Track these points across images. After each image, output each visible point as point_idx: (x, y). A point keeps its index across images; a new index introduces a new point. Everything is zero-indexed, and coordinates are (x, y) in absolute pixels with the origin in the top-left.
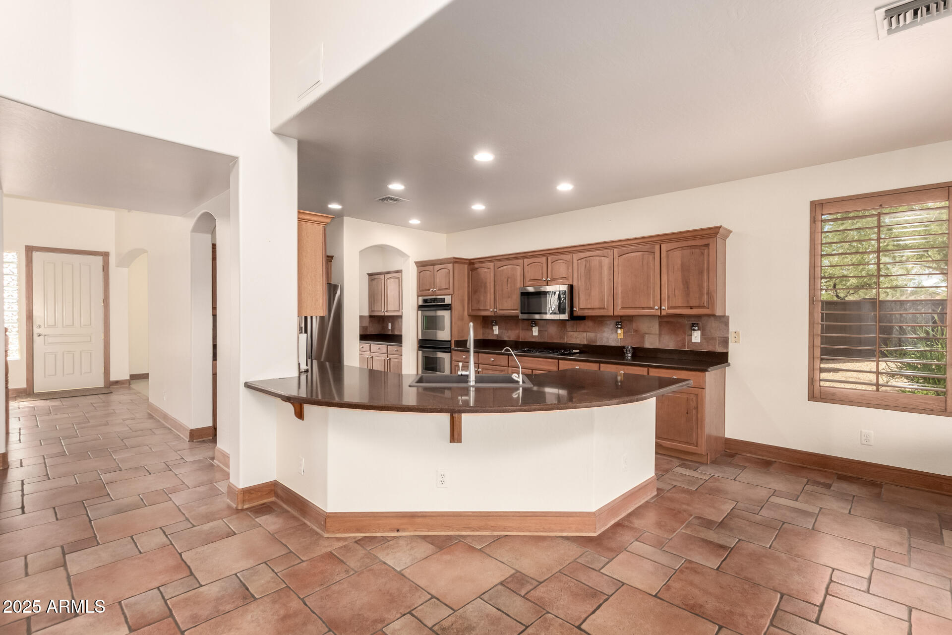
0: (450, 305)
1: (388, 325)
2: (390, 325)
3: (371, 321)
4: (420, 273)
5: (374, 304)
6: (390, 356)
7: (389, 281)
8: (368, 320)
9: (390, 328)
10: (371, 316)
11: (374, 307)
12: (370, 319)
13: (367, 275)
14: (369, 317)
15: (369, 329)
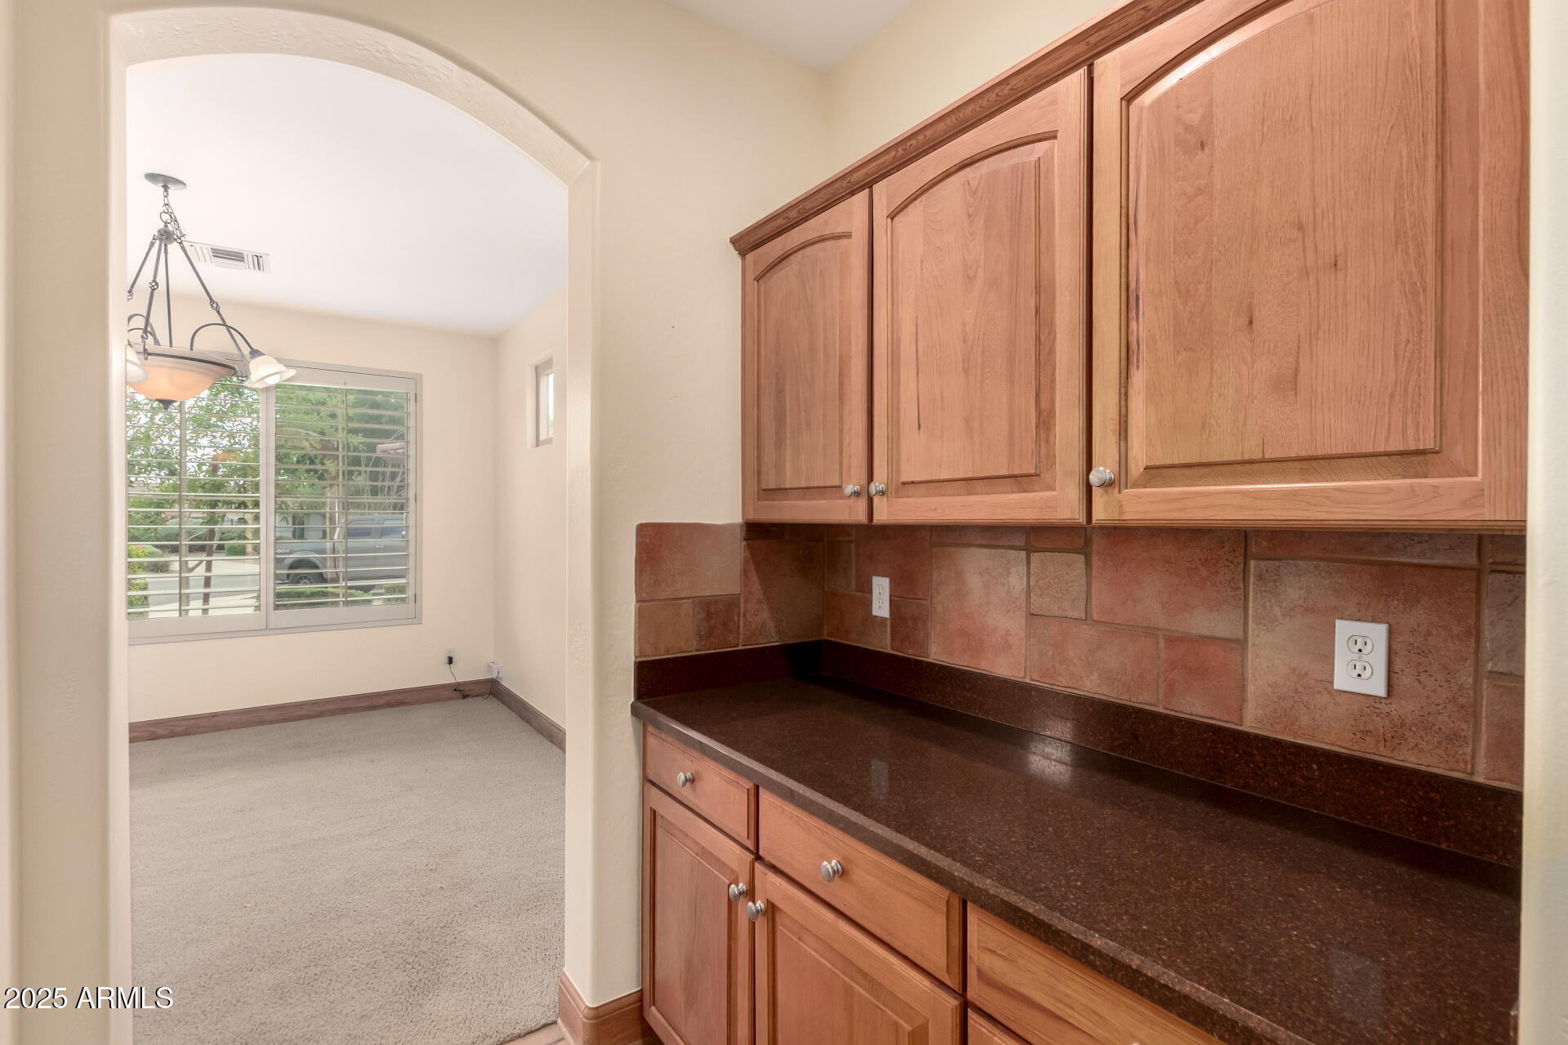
1: (869, 591)
2: (881, 586)
3: (753, 565)
5: (780, 443)
7: (908, 221)
8: (735, 553)
9: (881, 610)
10: (757, 532)
11: (779, 466)
12: (749, 546)
13: (735, 241)
14: (744, 533)
15: (744, 615)
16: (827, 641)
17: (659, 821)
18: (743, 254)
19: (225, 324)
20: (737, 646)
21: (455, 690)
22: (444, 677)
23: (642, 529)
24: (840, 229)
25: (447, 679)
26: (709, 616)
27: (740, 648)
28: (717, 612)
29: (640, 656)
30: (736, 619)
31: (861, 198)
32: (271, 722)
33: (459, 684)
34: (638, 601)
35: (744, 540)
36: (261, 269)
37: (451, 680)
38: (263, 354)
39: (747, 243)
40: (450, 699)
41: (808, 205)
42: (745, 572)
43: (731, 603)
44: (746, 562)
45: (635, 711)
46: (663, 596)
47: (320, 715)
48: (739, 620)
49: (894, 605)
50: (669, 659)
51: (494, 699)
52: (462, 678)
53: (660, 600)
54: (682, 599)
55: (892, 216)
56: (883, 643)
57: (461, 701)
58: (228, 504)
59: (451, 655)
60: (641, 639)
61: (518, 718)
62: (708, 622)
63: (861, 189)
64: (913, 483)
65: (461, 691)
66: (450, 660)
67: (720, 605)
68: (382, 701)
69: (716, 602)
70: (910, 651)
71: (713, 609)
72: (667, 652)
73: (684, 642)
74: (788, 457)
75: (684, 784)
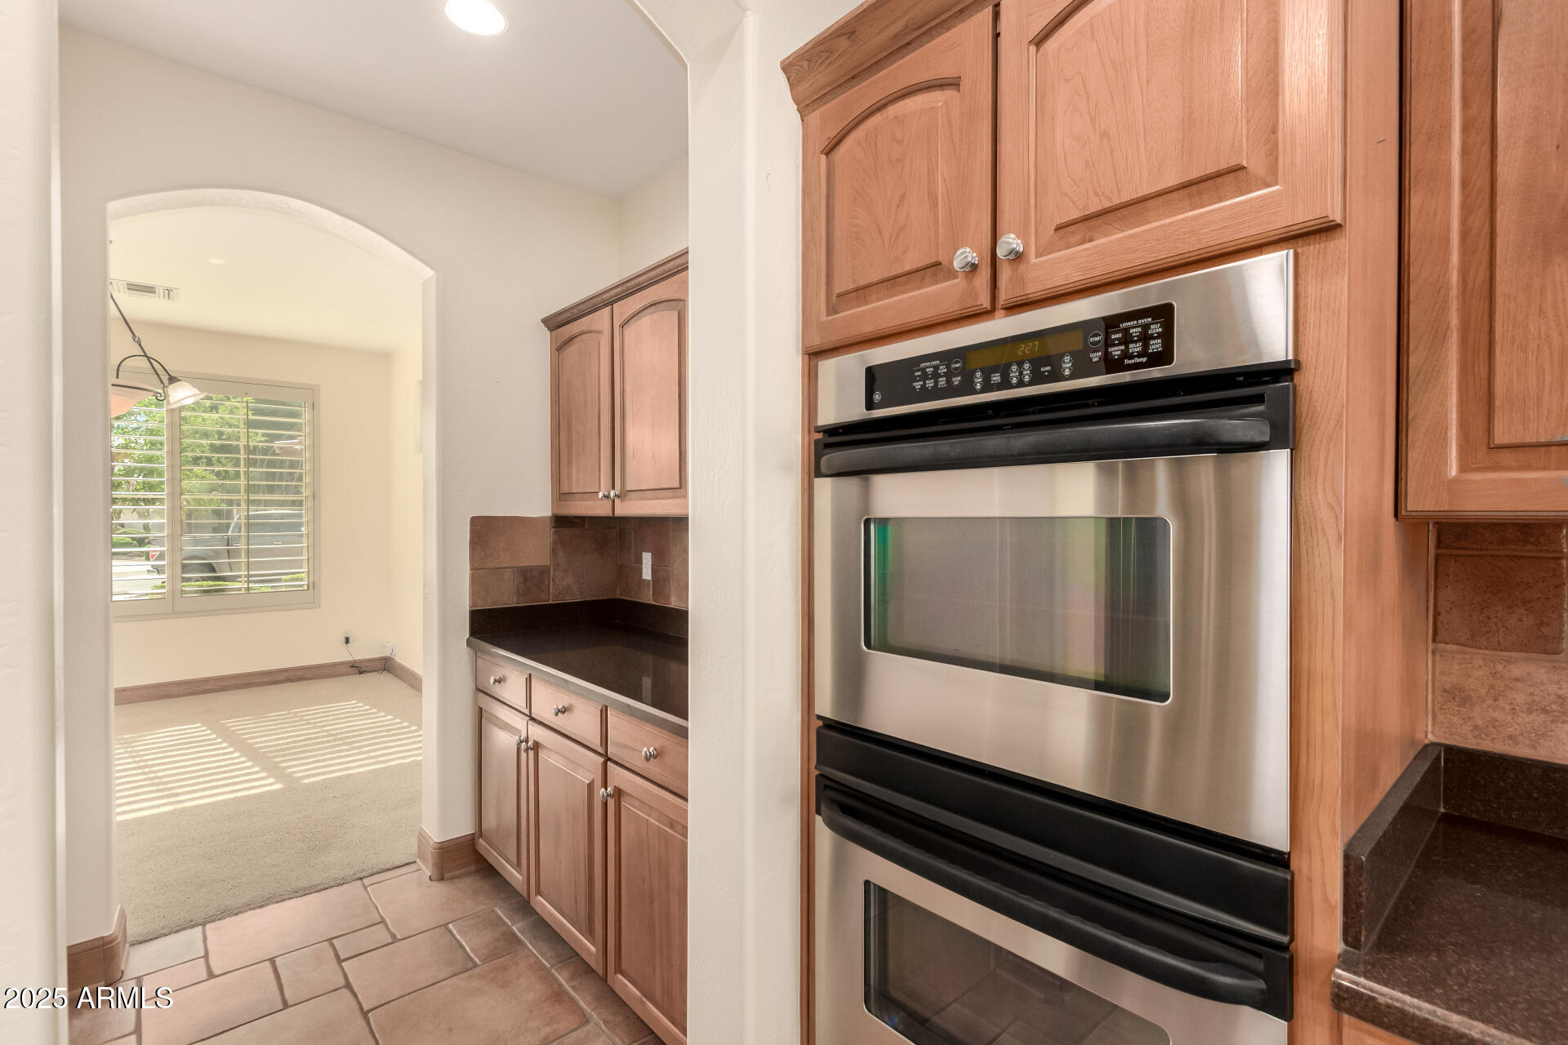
0: (1283, 372)
1: (639, 561)
2: (647, 558)
3: (559, 544)
4: (829, 151)
5: (570, 462)
6: (618, 776)
7: (630, 331)
8: (547, 536)
9: (647, 574)
10: (561, 522)
11: (570, 478)
12: (555, 532)
13: (545, 321)
14: (553, 523)
15: (553, 580)
16: (620, 600)
17: (484, 713)
18: (551, 329)
19: (146, 356)
20: (548, 601)
21: (352, 666)
22: (342, 655)
23: (474, 520)
24: (598, 328)
25: (346, 658)
26: (526, 579)
27: (550, 602)
28: (530, 577)
29: (473, 607)
30: (547, 583)
31: (607, 310)
32: (179, 696)
33: (355, 661)
34: (471, 569)
35: (554, 527)
36: (171, 298)
37: (350, 659)
38: (180, 380)
39: (554, 323)
40: (347, 674)
41: (583, 307)
42: (554, 551)
43: (543, 572)
44: (555, 543)
45: (469, 643)
46: (490, 565)
47: (224, 689)
48: (549, 584)
49: (654, 571)
50: (495, 609)
51: (389, 674)
52: (358, 657)
53: (488, 569)
54: (505, 568)
55: (622, 327)
56: (648, 598)
57: (358, 676)
58: (124, 500)
59: (347, 636)
60: (474, 594)
61: (409, 687)
62: (525, 584)
63: (606, 305)
64: (632, 491)
65: (357, 667)
66: (347, 641)
67: (534, 573)
68: (282, 677)
69: (531, 571)
70: (662, 601)
71: (529, 575)
72: (494, 603)
73: (507, 597)
74: (574, 470)
75: (494, 683)
